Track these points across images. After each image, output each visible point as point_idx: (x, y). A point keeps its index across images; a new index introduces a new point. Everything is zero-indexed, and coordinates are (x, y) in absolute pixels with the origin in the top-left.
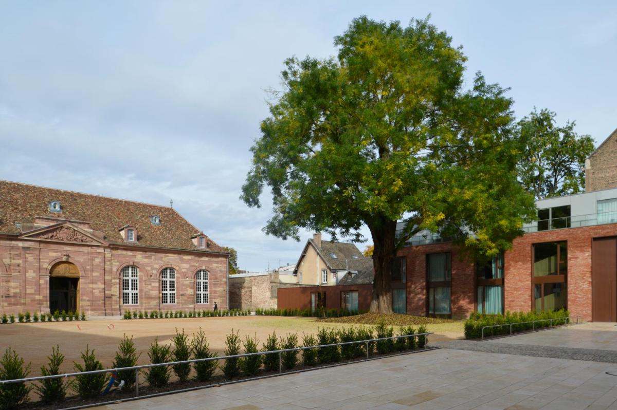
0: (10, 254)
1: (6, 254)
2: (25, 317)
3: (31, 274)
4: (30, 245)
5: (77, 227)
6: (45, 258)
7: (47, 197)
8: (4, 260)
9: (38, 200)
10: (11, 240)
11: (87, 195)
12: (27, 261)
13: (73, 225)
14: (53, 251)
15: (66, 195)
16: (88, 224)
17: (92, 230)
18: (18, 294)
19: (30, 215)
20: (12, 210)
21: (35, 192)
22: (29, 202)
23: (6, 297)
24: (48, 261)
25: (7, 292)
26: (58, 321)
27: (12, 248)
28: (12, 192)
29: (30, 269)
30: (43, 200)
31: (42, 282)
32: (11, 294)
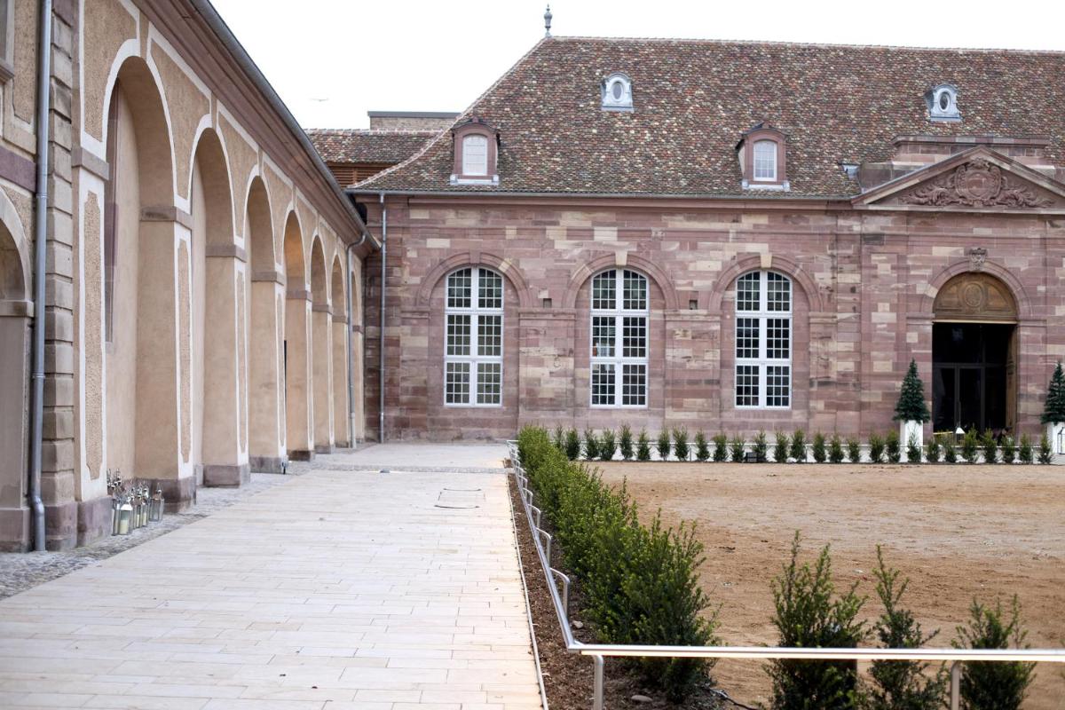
0: (833, 256)
1: (822, 257)
2: (886, 448)
3: (883, 316)
4: (882, 228)
5: (1009, 162)
6: (920, 264)
7: (920, 77)
8: (817, 275)
9: (896, 88)
10: (836, 214)
11: (1032, 55)
12: (875, 276)
13: (996, 155)
14: (943, 241)
15: (971, 63)
16: (1042, 147)
17: (1053, 167)
18: (851, 374)
19: (880, 137)
20: (835, 128)
21: (890, 65)
22: (873, 98)
23: (821, 384)
24: (928, 272)
25: (822, 370)
26: (971, 462)
27: (837, 239)
28: (832, 75)
29: (882, 301)
30: (912, 86)
31: (912, 337)
32: (834, 377)
